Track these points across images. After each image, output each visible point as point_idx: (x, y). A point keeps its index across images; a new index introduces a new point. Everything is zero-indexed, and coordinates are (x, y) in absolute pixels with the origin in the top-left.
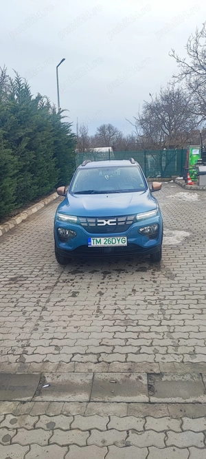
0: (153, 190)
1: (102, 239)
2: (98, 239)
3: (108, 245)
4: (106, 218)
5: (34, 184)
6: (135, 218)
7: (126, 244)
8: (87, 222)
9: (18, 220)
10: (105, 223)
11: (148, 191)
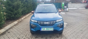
0: (59, 12)
1: (45, 28)
2: (44, 28)
3: (47, 30)
4: (47, 22)
5: (27, 10)
6: (56, 22)
7: (53, 30)
8: (40, 23)
9: (23, 18)
10: (46, 23)
11: (58, 13)
